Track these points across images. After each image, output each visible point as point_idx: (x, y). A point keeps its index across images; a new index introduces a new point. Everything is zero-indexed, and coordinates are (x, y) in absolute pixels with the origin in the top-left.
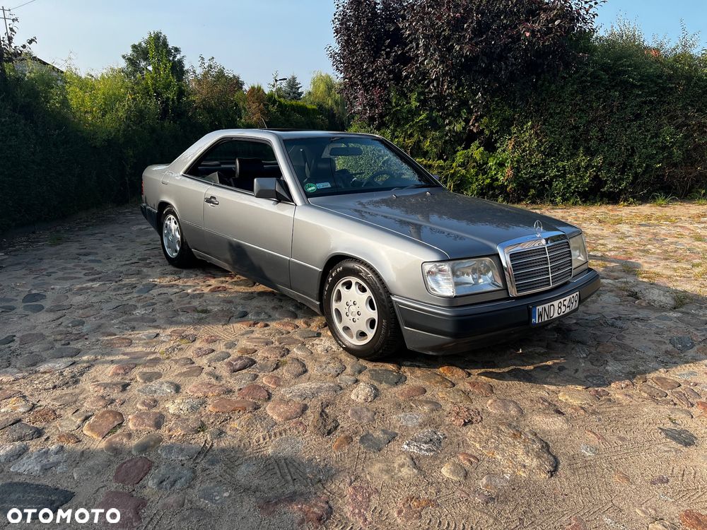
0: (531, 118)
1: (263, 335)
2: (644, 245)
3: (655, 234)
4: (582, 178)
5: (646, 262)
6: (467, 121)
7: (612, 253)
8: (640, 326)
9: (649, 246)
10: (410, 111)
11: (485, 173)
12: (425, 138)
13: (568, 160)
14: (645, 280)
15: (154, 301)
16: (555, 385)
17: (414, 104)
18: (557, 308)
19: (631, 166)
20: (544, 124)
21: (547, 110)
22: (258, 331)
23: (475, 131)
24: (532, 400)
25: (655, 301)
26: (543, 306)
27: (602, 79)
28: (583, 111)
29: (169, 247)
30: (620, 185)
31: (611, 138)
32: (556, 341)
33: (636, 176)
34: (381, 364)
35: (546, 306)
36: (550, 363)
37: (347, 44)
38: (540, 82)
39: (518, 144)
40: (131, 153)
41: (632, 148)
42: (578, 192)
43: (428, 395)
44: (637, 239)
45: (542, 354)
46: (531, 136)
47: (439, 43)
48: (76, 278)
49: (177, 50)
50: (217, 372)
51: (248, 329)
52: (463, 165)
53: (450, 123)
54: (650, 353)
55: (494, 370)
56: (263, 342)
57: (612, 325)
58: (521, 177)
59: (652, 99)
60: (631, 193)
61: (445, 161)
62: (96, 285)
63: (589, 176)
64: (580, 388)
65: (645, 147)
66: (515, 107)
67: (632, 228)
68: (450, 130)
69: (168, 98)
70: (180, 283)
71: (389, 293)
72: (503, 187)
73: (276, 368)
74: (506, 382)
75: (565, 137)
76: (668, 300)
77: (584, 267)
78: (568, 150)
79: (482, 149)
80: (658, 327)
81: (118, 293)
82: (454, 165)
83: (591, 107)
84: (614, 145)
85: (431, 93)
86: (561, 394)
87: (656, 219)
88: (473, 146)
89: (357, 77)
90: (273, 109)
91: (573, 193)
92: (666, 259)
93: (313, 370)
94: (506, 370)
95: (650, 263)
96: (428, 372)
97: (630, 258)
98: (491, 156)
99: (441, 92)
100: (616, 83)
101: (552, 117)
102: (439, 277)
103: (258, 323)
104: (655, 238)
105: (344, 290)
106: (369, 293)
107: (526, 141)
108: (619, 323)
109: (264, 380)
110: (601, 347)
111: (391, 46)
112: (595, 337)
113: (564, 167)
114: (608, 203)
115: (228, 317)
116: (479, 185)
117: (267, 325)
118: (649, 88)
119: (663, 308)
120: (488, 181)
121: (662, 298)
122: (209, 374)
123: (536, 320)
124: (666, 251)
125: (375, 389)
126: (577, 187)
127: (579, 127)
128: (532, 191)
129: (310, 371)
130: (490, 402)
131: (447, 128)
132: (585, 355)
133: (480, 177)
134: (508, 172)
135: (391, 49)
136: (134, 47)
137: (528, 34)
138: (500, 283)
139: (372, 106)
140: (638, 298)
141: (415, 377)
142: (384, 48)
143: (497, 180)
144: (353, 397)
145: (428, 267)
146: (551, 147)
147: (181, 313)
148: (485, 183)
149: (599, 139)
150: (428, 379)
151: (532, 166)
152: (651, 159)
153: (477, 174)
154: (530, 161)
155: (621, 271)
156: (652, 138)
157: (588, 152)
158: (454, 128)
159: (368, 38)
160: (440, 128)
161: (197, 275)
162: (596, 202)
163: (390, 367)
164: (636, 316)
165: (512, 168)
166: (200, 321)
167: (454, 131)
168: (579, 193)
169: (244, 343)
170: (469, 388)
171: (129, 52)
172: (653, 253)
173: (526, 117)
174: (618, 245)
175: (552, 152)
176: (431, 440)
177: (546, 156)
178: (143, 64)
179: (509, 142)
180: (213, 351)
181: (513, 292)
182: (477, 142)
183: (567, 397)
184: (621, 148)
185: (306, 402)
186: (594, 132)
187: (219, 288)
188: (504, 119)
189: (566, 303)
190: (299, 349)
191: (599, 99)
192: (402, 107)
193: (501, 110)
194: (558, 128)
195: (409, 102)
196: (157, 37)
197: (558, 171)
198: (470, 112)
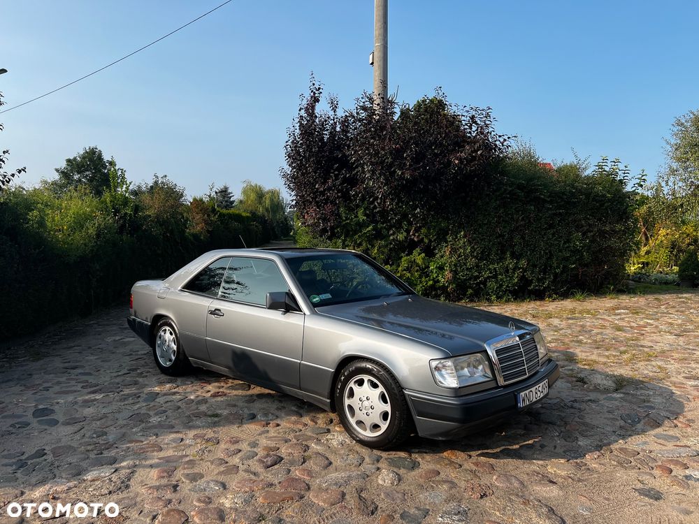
0: (463, 229)
1: (279, 433)
2: (577, 336)
3: (582, 326)
4: (511, 278)
5: (582, 351)
6: (408, 231)
7: (553, 345)
8: (594, 407)
9: (581, 337)
10: (358, 224)
11: (427, 276)
12: (373, 246)
13: (498, 263)
14: (586, 367)
15: (163, 409)
16: (541, 460)
17: (362, 218)
18: (534, 393)
19: (551, 267)
20: (475, 233)
21: (476, 221)
22: (273, 432)
23: (416, 239)
24: (527, 474)
25: (599, 384)
26: (525, 392)
27: (518, 196)
28: (506, 222)
29: (162, 357)
30: (544, 284)
31: (532, 244)
32: (531, 423)
33: (556, 275)
34: (394, 453)
35: (527, 392)
36: (531, 442)
37: (300, 168)
38: (469, 199)
39: (454, 251)
40: (98, 267)
41: (550, 252)
42: (509, 290)
43: (442, 475)
44: (569, 331)
45: (523, 435)
46: (464, 243)
47: (382, 168)
48: (75, 391)
49: (112, 163)
50: (253, 469)
51: (263, 429)
52: (408, 269)
53: (393, 234)
54: (609, 429)
55: (489, 451)
56: (281, 440)
57: (572, 407)
58: (459, 279)
59: (561, 211)
60: (553, 290)
61: (391, 265)
62: (99, 396)
63: (517, 277)
64: (562, 461)
65: (560, 251)
66: (448, 219)
67: (562, 321)
68: (394, 239)
69: (126, 214)
70: (180, 390)
71: (400, 388)
72: (444, 288)
73: (304, 462)
74: (502, 461)
75: (493, 244)
76: (610, 384)
77: (546, 358)
78: (497, 254)
79: (423, 255)
80: (608, 407)
81: (126, 403)
82: (400, 269)
83: (512, 218)
84: (534, 249)
85: (376, 209)
86: (549, 467)
87: (580, 313)
88: (415, 252)
89: (309, 195)
90: (214, 218)
91: (505, 292)
92: (598, 348)
93: (337, 462)
94: (498, 450)
95: (585, 352)
96: (437, 456)
97: (569, 349)
98: (431, 261)
99: (384, 207)
100: (531, 199)
101: (480, 227)
102: (444, 372)
103: (269, 423)
104: (583, 330)
105: (356, 388)
106: (381, 389)
107: (460, 247)
108: (576, 405)
109: (297, 473)
110: (568, 426)
111: (339, 169)
112: (562, 419)
113: (495, 269)
114: (536, 300)
115: (240, 420)
116: (424, 286)
117: (278, 425)
118: (557, 202)
119: (606, 391)
120: (431, 282)
121: (605, 382)
122: (246, 471)
123: (521, 405)
124: (596, 341)
125: (397, 474)
126: (507, 286)
127: (505, 236)
128: (470, 291)
129: (334, 464)
130: (495, 477)
131: (391, 238)
132: (557, 434)
133: (423, 279)
134: (448, 274)
135: (339, 172)
136: (69, 161)
137: (457, 162)
138: (490, 375)
139: (325, 220)
140: (585, 383)
141: (427, 462)
142: (332, 171)
143: (438, 281)
144: (380, 482)
145: (434, 364)
146: (482, 253)
147: (194, 418)
148: (428, 284)
149: (522, 245)
150: (438, 462)
151: (467, 269)
152: (566, 261)
153: (420, 277)
154: (465, 264)
155: (564, 360)
156: (565, 243)
157: (513, 256)
158: (397, 237)
159: (319, 162)
160: (384, 237)
161: (192, 383)
162: (525, 299)
163: (403, 454)
164: (589, 398)
165: (451, 271)
166: (215, 424)
167: (397, 240)
168: (510, 292)
169: (264, 442)
170: (474, 468)
171: (63, 165)
172: (586, 343)
173: (459, 228)
174: (555, 337)
175: (484, 256)
176: (459, 512)
177: (479, 260)
178: (77, 176)
179: (446, 248)
180: (240, 451)
181: (501, 382)
182: (418, 249)
183: (555, 469)
184: (541, 252)
185: (342, 489)
186: (517, 239)
187: (218, 393)
188: (440, 230)
189: (540, 389)
190: (316, 444)
191: (518, 211)
192: (351, 220)
193: (437, 222)
194: (487, 236)
195: (357, 216)
196: (92, 152)
197: (491, 273)
198: (411, 224)
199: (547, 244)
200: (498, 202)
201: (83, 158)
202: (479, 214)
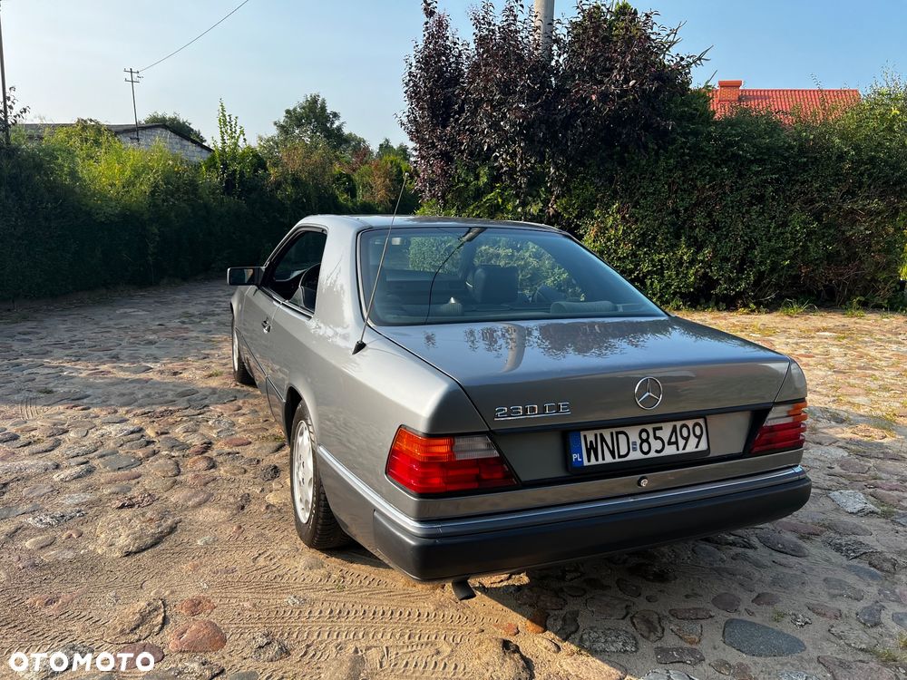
0: (617, 199)
4: (685, 275)
10: (478, 189)
13: (666, 253)
17: (483, 180)
19: (752, 262)
20: (634, 207)
21: (639, 189)
27: (708, 151)
28: (684, 191)
30: (737, 287)
31: (725, 226)
33: (760, 276)
39: (603, 230)
41: (751, 239)
42: (680, 293)
46: (617, 221)
49: (335, 115)
53: (523, 204)
60: (754, 297)
63: (695, 274)
65: (770, 239)
68: (525, 212)
69: (235, 171)
75: (662, 224)
78: (667, 239)
83: (695, 185)
84: (727, 235)
85: (502, 168)
91: (674, 295)
99: (514, 167)
100: (727, 156)
101: (644, 198)
107: (611, 227)
113: (660, 260)
114: (725, 310)
118: (772, 163)
126: (678, 287)
127: (678, 212)
131: (519, 210)
133: (556, 270)
136: (288, 112)
137: (595, 98)
146: (644, 235)
149: (707, 227)
151: (619, 259)
152: (778, 254)
154: (615, 251)
156: (776, 228)
157: (692, 242)
158: (529, 210)
162: (708, 307)
167: (529, 214)
168: (683, 296)
171: (282, 118)
173: (611, 198)
175: (645, 241)
177: (637, 246)
178: (296, 132)
179: (591, 228)
184: (737, 240)
186: (700, 218)
188: (585, 200)
191: (704, 176)
192: (468, 184)
193: (583, 189)
194: (653, 212)
195: (477, 177)
196: (314, 101)
197: (654, 266)
198: (549, 191)
200: (672, 161)
201: (304, 108)
202: (644, 178)
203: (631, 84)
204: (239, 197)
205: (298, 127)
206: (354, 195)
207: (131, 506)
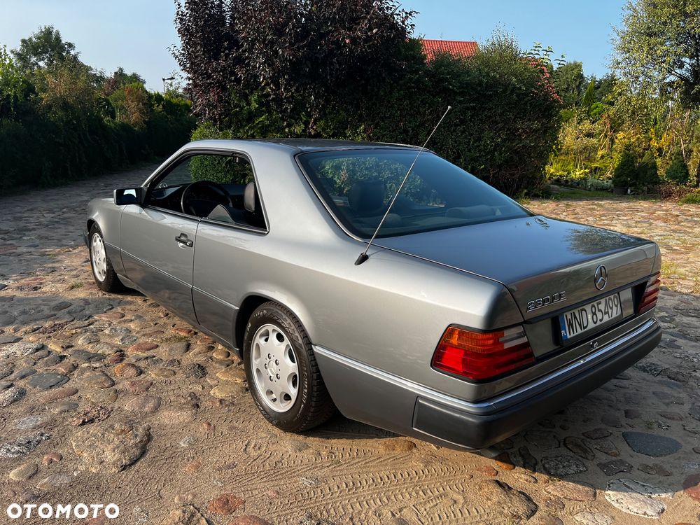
0: (364, 122)
6: (306, 123)
10: (250, 112)
17: (255, 105)
20: (376, 128)
21: (378, 114)
23: (314, 133)
28: (411, 115)
43: (75, 396)
46: (365, 138)
49: (70, 45)
53: (289, 126)
58: (357, 179)
59: (473, 105)
65: (470, 151)
66: (348, 110)
68: (290, 132)
83: (418, 111)
84: (441, 148)
85: (270, 96)
90: (158, 108)
100: (440, 90)
101: (382, 121)
111: (229, 48)
113: (396, 169)
118: (470, 95)
127: (408, 131)
130: (134, 400)
131: (287, 130)
134: (344, 174)
135: (230, 51)
136: (24, 41)
137: (347, 41)
139: (211, 107)
142: (223, 50)
143: (334, 182)
151: (367, 169)
152: (475, 162)
156: (473, 142)
158: (295, 130)
160: (280, 130)
165: (348, 170)
167: (294, 133)
171: (18, 47)
173: (359, 121)
176: (29, 442)
178: (33, 59)
184: (448, 152)
186: (423, 136)
188: (339, 122)
191: (425, 104)
192: (242, 108)
193: (336, 114)
194: (390, 131)
195: (249, 104)
196: (48, 32)
197: (392, 173)
198: (309, 115)
199: (456, 142)
200: (402, 92)
201: (39, 38)
202: (382, 106)
203: (374, 31)
204: (16, 120)
205: (35, 55)
206: (113, 117)
207: (92, 421)
